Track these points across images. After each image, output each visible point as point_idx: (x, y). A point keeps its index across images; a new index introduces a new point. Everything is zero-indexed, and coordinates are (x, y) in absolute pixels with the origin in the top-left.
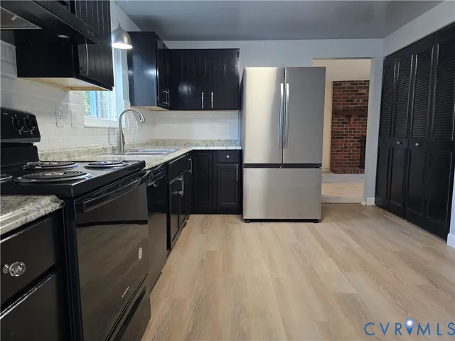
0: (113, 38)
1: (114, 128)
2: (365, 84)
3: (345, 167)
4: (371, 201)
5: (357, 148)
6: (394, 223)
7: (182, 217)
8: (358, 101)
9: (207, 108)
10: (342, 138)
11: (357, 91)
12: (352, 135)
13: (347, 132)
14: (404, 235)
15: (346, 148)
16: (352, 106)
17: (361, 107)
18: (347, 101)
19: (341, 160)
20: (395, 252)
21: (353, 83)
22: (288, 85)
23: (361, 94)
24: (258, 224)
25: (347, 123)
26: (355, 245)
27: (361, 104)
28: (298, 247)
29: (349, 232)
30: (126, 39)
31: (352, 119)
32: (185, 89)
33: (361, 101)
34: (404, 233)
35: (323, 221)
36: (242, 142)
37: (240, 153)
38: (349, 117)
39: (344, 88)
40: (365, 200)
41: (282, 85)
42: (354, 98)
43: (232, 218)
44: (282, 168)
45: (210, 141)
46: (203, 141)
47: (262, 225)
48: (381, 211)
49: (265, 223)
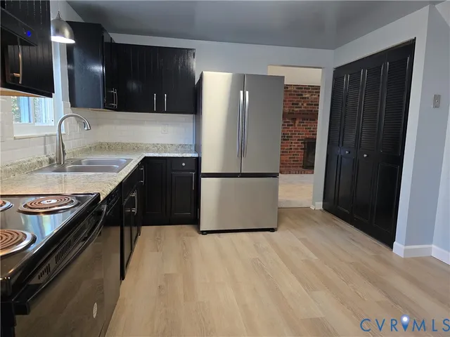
0: (52, 31)
1: (51, 136)
2: (316, 89)
3: (290, 167)
4: (319, 205)
5: (301, 149)
6: (343, 230)
8: (302, 104)
9: (160, 110)
10: (289, 140)
11: (302, 95)
12: (296, 137)
13: (293, 134)
14: (352, 242)
15: (291, 149)
16: (297, 109)
17: (304, 111)
18: (293, 104)
19: (286, 161)
20: (351, 263)
21: (299, 87)
22: (247, 92)
23: (305, 98)
24: (215, 235)
25: (292, 125)
26: (312, 255)
27: (305, 107)
28: (259, 262)
29: (304, 241)
30: (67, 32)
31: (297, 122)
32: (134, 86)
33: (305, 105)
35: (279, 229)
37: (198, 161)
38: (294, 119)
39: (291, 91)
40: (314, 204)
41: (242, 92)
42: (300, 101)
43: (188, 229)
44: (240, 177)
45: (162, 145)
46: (154, 145)
47: (219, 236)
48: (329, 216)
49: (222, 235)
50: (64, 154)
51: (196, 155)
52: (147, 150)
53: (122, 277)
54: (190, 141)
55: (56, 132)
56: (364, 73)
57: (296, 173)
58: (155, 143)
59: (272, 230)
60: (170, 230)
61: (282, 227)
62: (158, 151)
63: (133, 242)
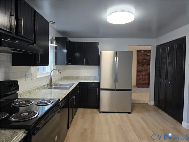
1: (48, 76)
2: (150, 52)
3: (142, 85)
4: (152, 103)
5: (147, 77)
6: (161, 114)
7: (74, 110)
8: (147, 58)
9: (86, 64)
10: (141, 73)
12: (145, 72)
14: (165, 121)
15: (143, 77)
18: (143, 58)
19: (141, 82)
20: (161, 130)
21: (145, 51)
23: (148, 55)
24: (106, 114)
25: (143, 67)
26: (145, 126)
28: (121, 126)
29: (142, 118)
30: (54, 42)
31: (145, 65)
32: (77, 55)
33: (148, 58)
34: (165, 119)
35: (133, 113)
36: (100, 79)
37: (99, 84)
38: (144, 64)
39: (142, 53)
40: (150, 102)
41: (115, 58)
43: (95, 110)
45: (87, 77)
46: (84, 77)
47: (107, 114)
48: (156, 108)
50: (52, 82)
52: (82, 79)
53: (68, 128)
54: (97, 75)
55: (50, 75)
56: (167, 48)
57: (145, 88)
59: (130, 113)
60: (89, 110)
62: (85, 80)
63: (73, 115)
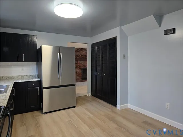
3: (77, 79)
4: (90, 94)
11: (79, 52)
13: (77, 67)
16: (78, 57)
17: (80, 58)
18: (76, 55)
22: (61, 53)
23: (80, 53)
24: (50, 114)
28: (71, 122)
29: (86, 109)
33: (81, 55)
34: (104, 106)
38: (77, 61)
40: (88, 94)
41: (59, 53)
42: (79, 54)
44: (60, 87)
45: (21, 76)
46: (17, 76)
48: (94, 98)
49: (53, 113)
51: (39, 80)
52: (14, 79)
54: (35, 73)
56: (101, 47)
57: (79, 82)
58: (18, 75)
59: (74, 107)
61: (78, 105)
